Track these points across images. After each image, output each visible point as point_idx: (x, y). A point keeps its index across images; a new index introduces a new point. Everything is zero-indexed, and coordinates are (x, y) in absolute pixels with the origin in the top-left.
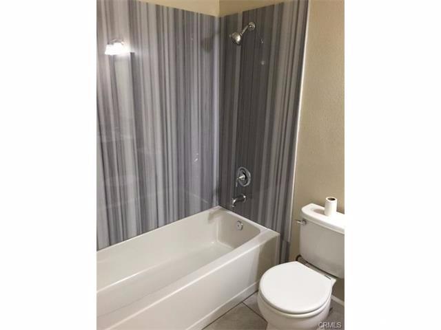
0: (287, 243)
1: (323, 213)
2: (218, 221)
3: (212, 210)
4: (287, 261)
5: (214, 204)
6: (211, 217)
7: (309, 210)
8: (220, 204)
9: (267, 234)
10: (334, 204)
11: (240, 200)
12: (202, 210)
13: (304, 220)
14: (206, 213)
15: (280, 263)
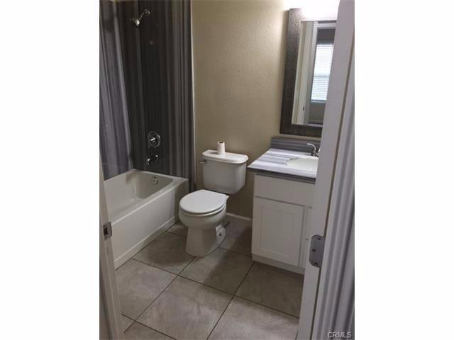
0: (194, 184)
1: (217, 153)
2: (135, 181)
3: (129, 173)
4: (195, 190)
5: (130, 167)
6: (128, 179)
7: (207, 153)
8: (135, 167)
9: (178, 180)
10: (223, 145)
11: (153, 159)
12: (119, 173)
13: (205, 161)
14: (124, 175)
15: (190, 192)
